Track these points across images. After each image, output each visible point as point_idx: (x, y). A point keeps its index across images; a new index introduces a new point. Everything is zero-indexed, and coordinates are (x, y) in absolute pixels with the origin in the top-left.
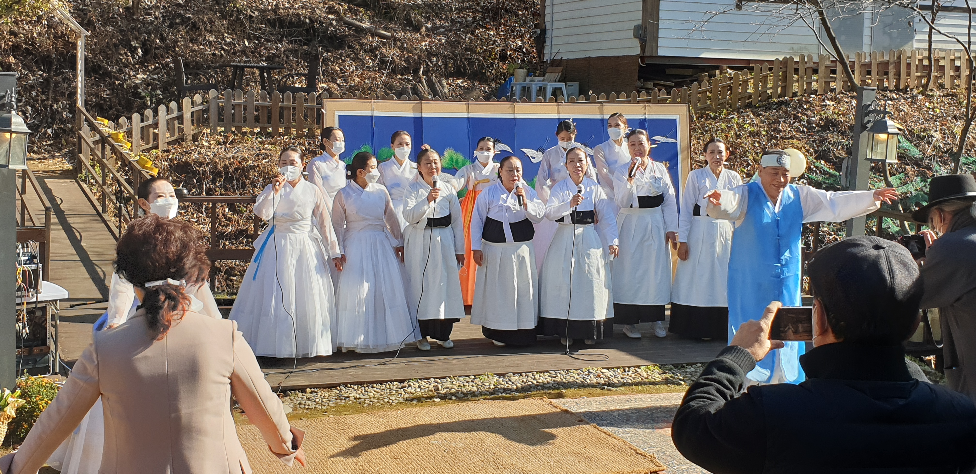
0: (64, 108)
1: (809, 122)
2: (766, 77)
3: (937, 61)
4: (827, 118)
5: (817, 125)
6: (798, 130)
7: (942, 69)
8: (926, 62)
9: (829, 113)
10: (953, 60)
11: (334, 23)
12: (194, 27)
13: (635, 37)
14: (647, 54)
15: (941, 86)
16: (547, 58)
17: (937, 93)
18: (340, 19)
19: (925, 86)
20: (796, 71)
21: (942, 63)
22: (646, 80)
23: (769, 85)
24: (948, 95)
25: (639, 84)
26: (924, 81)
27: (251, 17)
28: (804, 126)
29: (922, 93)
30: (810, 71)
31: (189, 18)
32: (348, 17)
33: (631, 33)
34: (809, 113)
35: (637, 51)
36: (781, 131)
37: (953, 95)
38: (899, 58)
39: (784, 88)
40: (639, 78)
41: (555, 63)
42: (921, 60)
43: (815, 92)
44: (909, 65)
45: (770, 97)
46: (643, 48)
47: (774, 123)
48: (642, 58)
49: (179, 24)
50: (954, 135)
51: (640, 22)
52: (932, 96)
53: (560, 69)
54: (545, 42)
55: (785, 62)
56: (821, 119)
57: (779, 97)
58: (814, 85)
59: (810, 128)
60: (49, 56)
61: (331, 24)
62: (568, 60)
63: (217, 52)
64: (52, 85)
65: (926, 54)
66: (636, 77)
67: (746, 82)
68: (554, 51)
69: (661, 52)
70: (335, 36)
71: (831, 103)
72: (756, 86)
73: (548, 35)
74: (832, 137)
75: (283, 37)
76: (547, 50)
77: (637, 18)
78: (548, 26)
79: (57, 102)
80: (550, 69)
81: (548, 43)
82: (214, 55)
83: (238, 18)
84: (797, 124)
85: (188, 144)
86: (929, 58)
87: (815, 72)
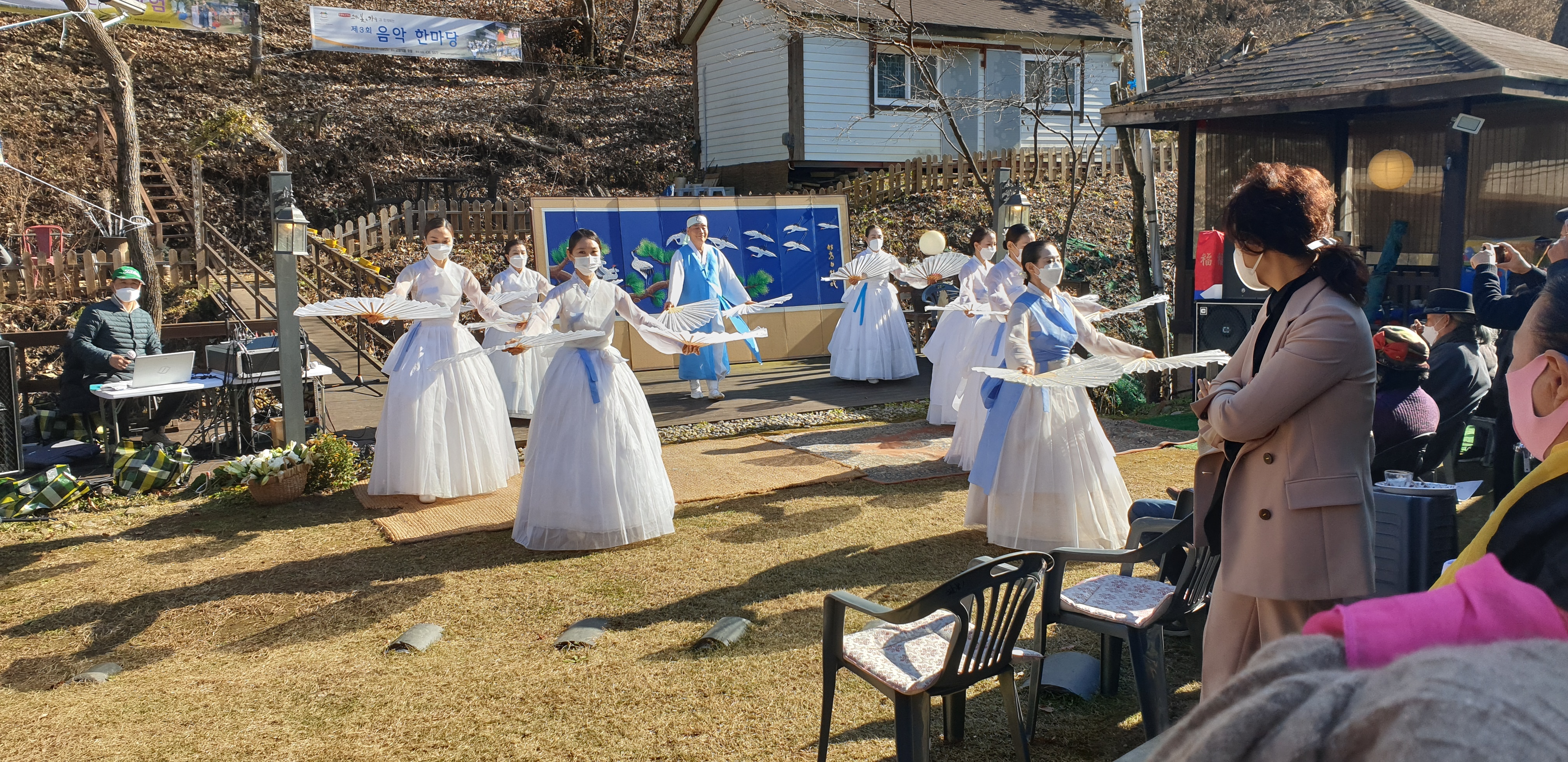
0: (258, 227)
1: (937, 214)
2: (899, 176)
3: (1042, 157)
4: (952, 209)
5: (945, 216)
6: (928, 221)
7: (1046, 165)
8: (1032, 160)
9: (954, 205)
10: (1055, 156)
11: (503, 140)
12: (373, 148)
13: (784, 144)
14: (796, 158)
15: (1046, 179)
16: (703, 166)
17: (1043, 185)
18: (507, 137)
19: (1032, 180)
20: (924, 171)
21: (1045, 160)
22: (795, 182)
23: (902, 183)
24: (1051, 186)
25: (789, 186)
26: (1031, 175)
27: (425, 137)
28: (933, 217)
29: (1030, 186)
30: (936, 170)
31: (368, 140)
32: (514, 135)
33: (780, 141)
34: (937, 206)
35: (786, 156)
36: (914, 222)
37: (1056, 186)
38: (1010, 155)
39: (915, 185)
40: (789, 182)
41: (711, 171)
42: (1028, 157)
43: (941, 188)
44: (1018, 162)
45: (903, 194)
46: (791, 154)
47: (908, 215)
48: (791, 162)
49: (359, 145)
50: (1058, 220)
51: (788, 131)
52: (1038, 188)
53: (717, 175)
54: (700, 152)
55: (915, 163)
56: (948, 211)
57: (911, 193)
58: (940, 183)
59: (938, 220)
60: (240, 179)
61: (500, 141)
62: (723, 167)
63: (396, 170)
64: (244, 205)
65: (1033, 152)
66: (787, 180)
67: (882, 181)
68: (709, 159)
69: (808, 157)
70: (504, 152)
71: (955, 197)
72: (891, 184)
73: (703, 144)
74: (957, 226)
75: (456, 154)
76: (703, 159)
77: (784, 127)
78: (703, 137)
79: (250, 221)
80: (707, 175)
81: (703, 152)
82: (394, 173)
83: (413, 139)
84: (927, 216)
85: (387, 250)
86: (1035, 155)
87: (940, 171)
